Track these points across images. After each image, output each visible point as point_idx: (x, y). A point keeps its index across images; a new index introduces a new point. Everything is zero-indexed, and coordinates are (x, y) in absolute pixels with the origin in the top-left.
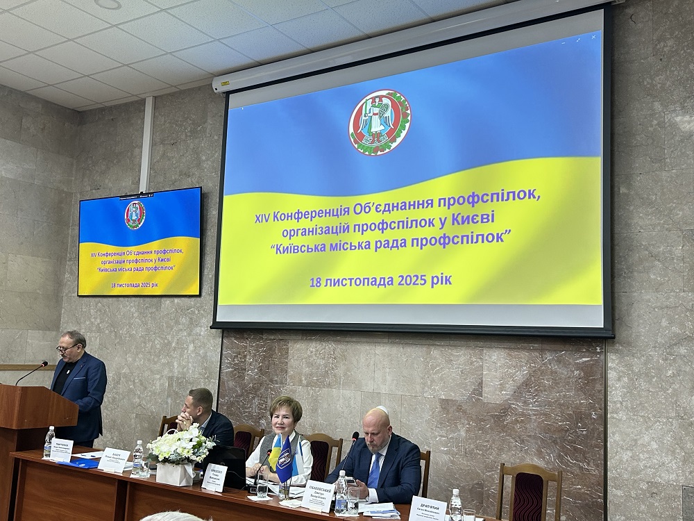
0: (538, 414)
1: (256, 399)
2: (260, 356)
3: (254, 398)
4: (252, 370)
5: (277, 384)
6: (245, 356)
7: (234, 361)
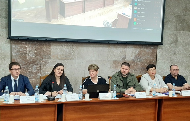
0: (140, 63)
1: (34, 66)
2: (35, 48)
3: (33, 65)
4: (31, 54)
5: (46, 59)
6: (26, 48)
7: (19, 50)
